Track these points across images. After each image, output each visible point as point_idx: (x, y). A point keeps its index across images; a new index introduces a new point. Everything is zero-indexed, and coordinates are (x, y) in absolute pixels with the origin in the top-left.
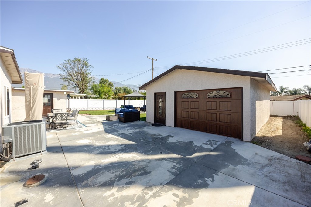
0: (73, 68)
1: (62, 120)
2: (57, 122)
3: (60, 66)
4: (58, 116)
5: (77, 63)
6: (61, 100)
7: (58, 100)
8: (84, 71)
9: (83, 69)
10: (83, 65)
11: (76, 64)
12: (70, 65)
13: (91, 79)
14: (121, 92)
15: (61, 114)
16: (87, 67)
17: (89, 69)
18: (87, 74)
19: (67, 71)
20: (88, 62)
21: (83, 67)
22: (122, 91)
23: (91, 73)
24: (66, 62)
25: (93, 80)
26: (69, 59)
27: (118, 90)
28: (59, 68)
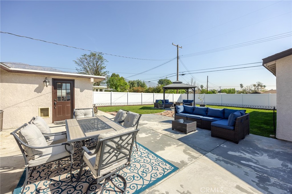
0: (89, 63)
1: (117, 159)
2: (103, 172)
3: (77, 61)
4: (107, 149)
5: (92, 57)
6: (86, 91)
7: (82, 91)
8: (99, 65)
9: (98, 64)
10: (98, 59)
11: (91, 59)
12: (86, 59)
13: (105, 73)
14: (134, 86)
15: (117, 140)
16: (102, 62)
17: (104, 63)
18: (102, 68)
19: (83, 65)
20: (102, 57)
21: (98, 62)
22: (136, 85)
23: (106, 67)
24: (82, 57)
25: (107, 74)
26: (85, 54)
27: (132, 83)
28: (76, 63)
